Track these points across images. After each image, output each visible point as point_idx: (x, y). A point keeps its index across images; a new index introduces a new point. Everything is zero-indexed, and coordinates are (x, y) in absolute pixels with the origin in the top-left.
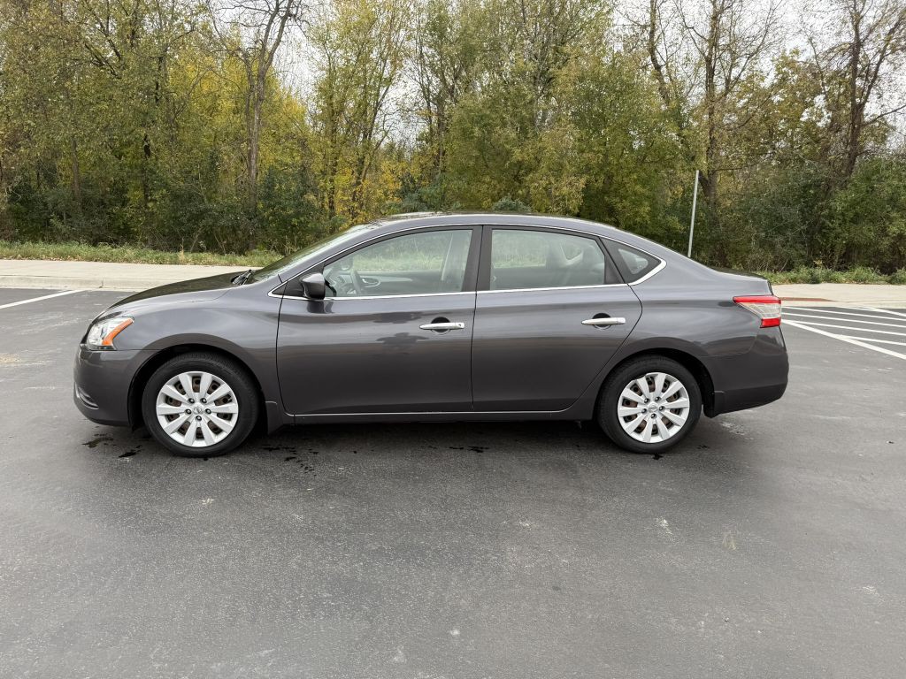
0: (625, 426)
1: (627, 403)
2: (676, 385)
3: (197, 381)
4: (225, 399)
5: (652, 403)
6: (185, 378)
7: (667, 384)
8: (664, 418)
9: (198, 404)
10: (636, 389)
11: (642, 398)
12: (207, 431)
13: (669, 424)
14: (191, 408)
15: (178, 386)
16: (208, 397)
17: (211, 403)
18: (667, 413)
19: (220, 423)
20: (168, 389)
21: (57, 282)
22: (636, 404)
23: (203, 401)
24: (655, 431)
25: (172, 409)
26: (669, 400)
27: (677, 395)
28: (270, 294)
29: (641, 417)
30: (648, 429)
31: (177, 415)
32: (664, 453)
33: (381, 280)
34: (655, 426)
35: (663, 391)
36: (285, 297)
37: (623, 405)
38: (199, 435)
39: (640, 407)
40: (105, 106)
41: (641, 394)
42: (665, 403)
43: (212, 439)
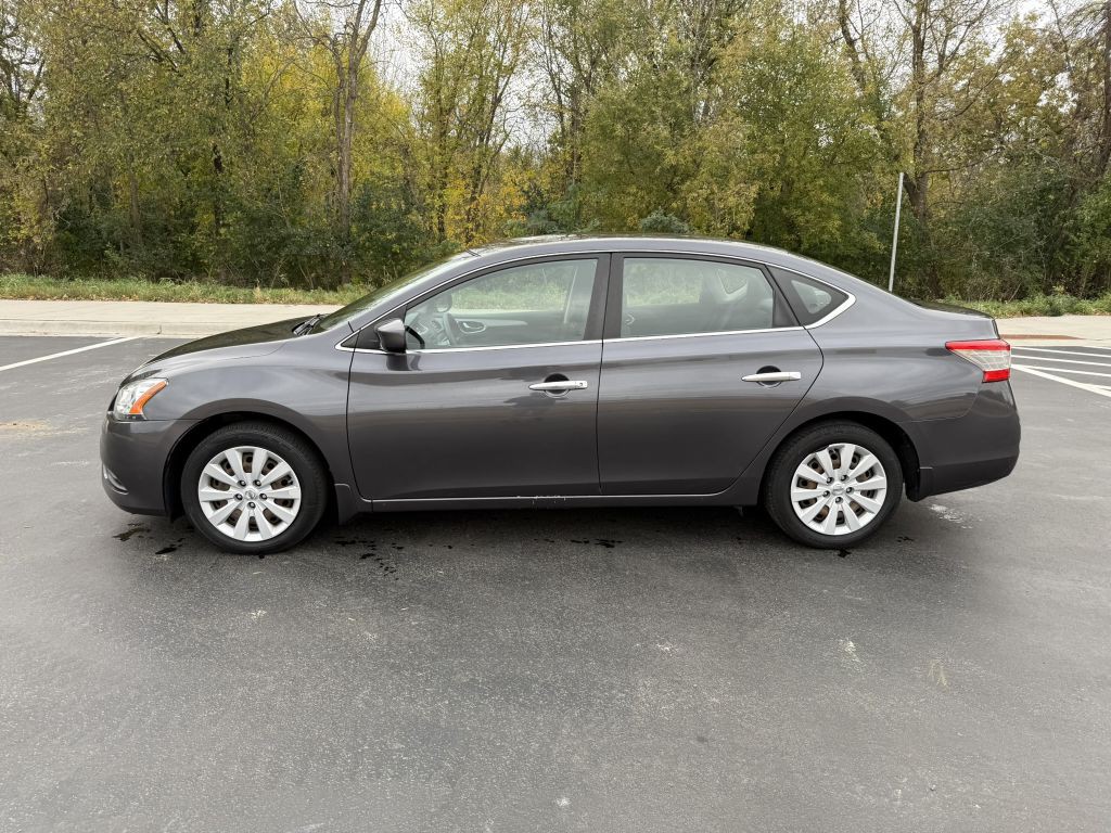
0: (801, 513)
1: (803, 483)
2: (870, 460)
3: (248, 458)
4: (285, 482)
5: (837, 483)
6: (234, 455)
7: (856, 458)
8: (853, 503)
9: (250, 487)
10: (815, 465)
11: (824, 477)
12: (262, 521)
13: (860, 511)
14: (242, 492)
15: (225, 464)
16: (263, 479)
17: (266, 486)
18: (857, 496)
19: (279, 511)
20: (213, 469)
21: (107, 328)
22: (815, 485)
23: (256, 483)
24: (841, 520)
25: (218, 495)
26: (860, 479)
27: (870, 473)
28: (338, 347)
29: (822, 502)
30: (832, 517)
31: (225, 502)
32: (853, 548)
33: (488, 323)
34: (841, 512)
35: (852, 468)
36: (357, 350)
37: (798, 486)
38: (253, 527)
39: (821, 489)
40: (164, 110)
41: (822, 471)
42: (854, 484)
43: (268, 532)
